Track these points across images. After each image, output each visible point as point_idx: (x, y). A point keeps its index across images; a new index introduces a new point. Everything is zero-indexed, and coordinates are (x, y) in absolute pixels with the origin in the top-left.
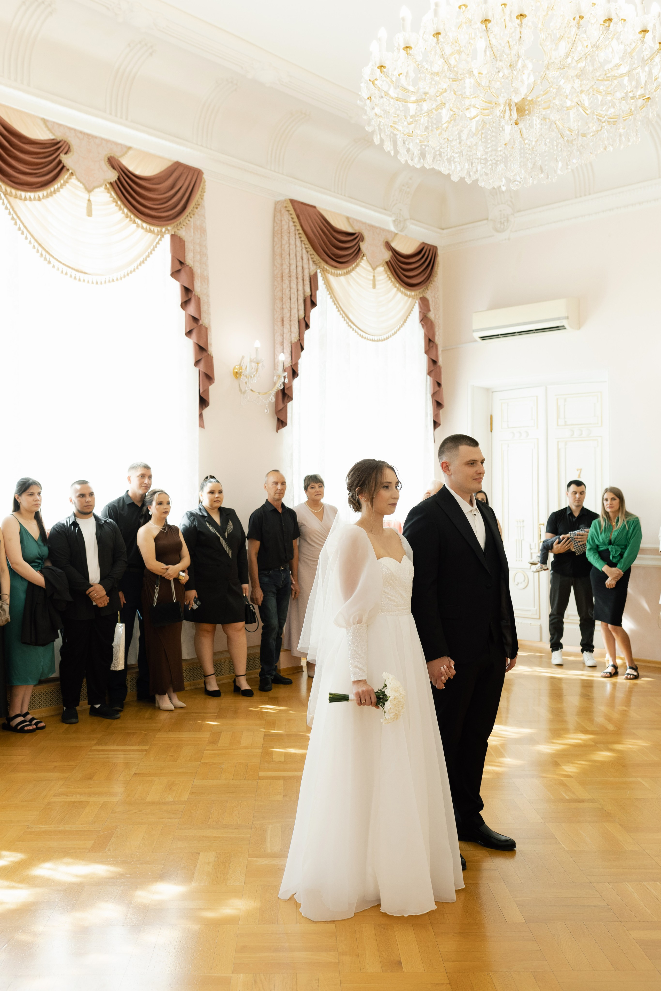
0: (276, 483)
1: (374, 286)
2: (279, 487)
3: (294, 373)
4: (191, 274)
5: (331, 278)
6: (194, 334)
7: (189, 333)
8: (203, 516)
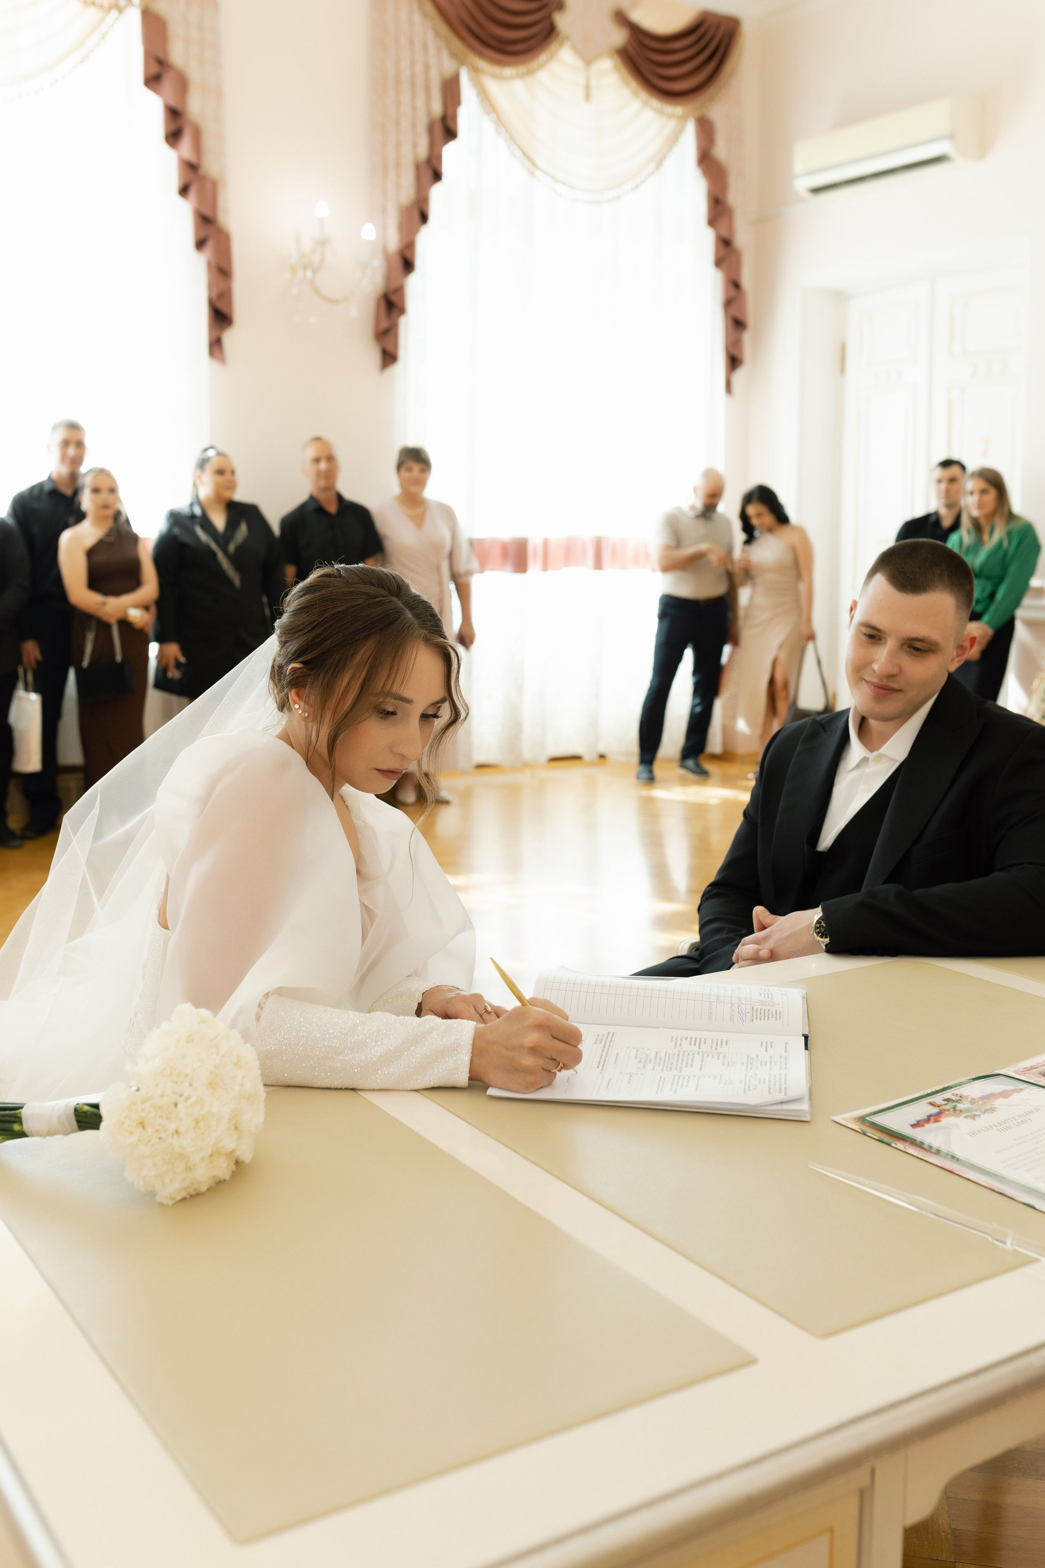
0: (317, 460)
1: (588, 97)
2: (323, 466)
3: (408, 265)
4: (183, 85)
5: (492, 86)
6: (193, 193)
7: (184, 191)
8: (193, 517)
